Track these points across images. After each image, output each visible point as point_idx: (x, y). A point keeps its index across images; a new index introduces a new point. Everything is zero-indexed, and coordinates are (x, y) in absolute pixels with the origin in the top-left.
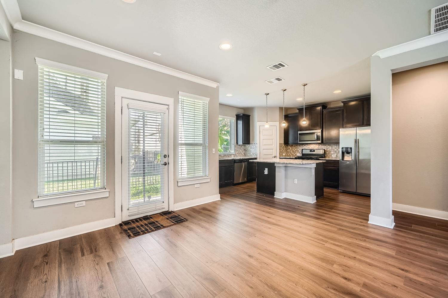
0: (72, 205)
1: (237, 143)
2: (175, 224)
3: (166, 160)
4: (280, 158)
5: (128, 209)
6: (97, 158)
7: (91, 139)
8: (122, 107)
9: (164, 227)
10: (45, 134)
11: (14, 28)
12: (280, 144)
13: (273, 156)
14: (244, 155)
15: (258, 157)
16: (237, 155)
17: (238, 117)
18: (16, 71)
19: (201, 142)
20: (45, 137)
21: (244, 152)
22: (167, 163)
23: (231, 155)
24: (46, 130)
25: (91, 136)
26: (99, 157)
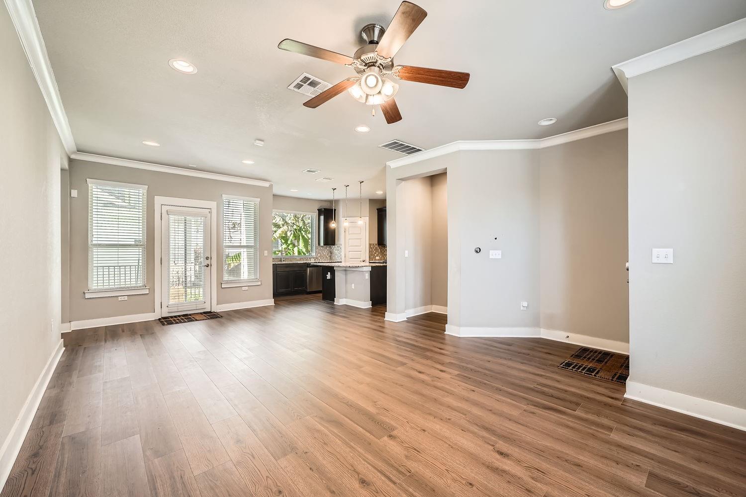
0: (115, 298)
1: (319, 244)
2: (209, 319)
3: (208, 262)
4: (370, 263)
5: (168, 307)
6: (139, 260)
7: (133, 243)
8: (161, 214)
9: (197, 320)
10: (94, 239)
11: (71, 157)
12: (370, 245)
13: (362, 260)
14: (329, 258)
15: (343, 260)
16: (319, 258)
17: (320, 212)
18: (72, 191)
19: (253, 244)
20: (94, 242)
21: (330, 255)
22: (210, 265)
23: (311, 258)
24: (94, 236)
25: (134, 240)
26: (141, 259)
